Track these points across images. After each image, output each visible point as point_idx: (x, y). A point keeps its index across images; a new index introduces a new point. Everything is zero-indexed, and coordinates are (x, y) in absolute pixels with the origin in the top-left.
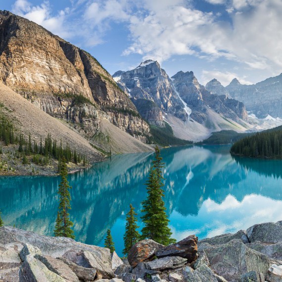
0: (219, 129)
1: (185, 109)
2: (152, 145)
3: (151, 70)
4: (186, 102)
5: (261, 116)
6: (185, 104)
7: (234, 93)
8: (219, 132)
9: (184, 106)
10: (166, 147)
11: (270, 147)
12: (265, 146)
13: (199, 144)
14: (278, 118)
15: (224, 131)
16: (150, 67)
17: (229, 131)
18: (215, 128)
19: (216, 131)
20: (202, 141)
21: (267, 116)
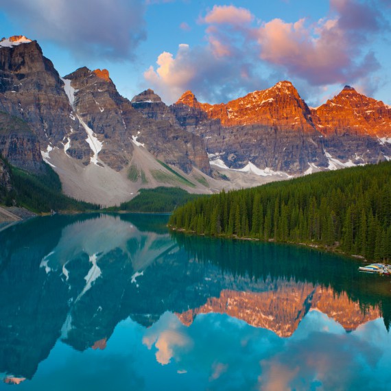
0: (153, 184)
1: (88, 140)
2: (14, 209)
3: (23, 57)
4: (90, 126)
5: (236, 163)
6: (89, 131)
7: (185, 119)
8: (153, 190)
9: (86, 136)
10: (44, 214)
11: (244, 217)
12: (234, 215)
13: (113, 211)
14: (267, 169)
15: (162, 188)
16: (21, 50)
17: (171, 188)
18: (145, 181)
19: (146, 187)
20: (118, 205)
21: (247, 163)
